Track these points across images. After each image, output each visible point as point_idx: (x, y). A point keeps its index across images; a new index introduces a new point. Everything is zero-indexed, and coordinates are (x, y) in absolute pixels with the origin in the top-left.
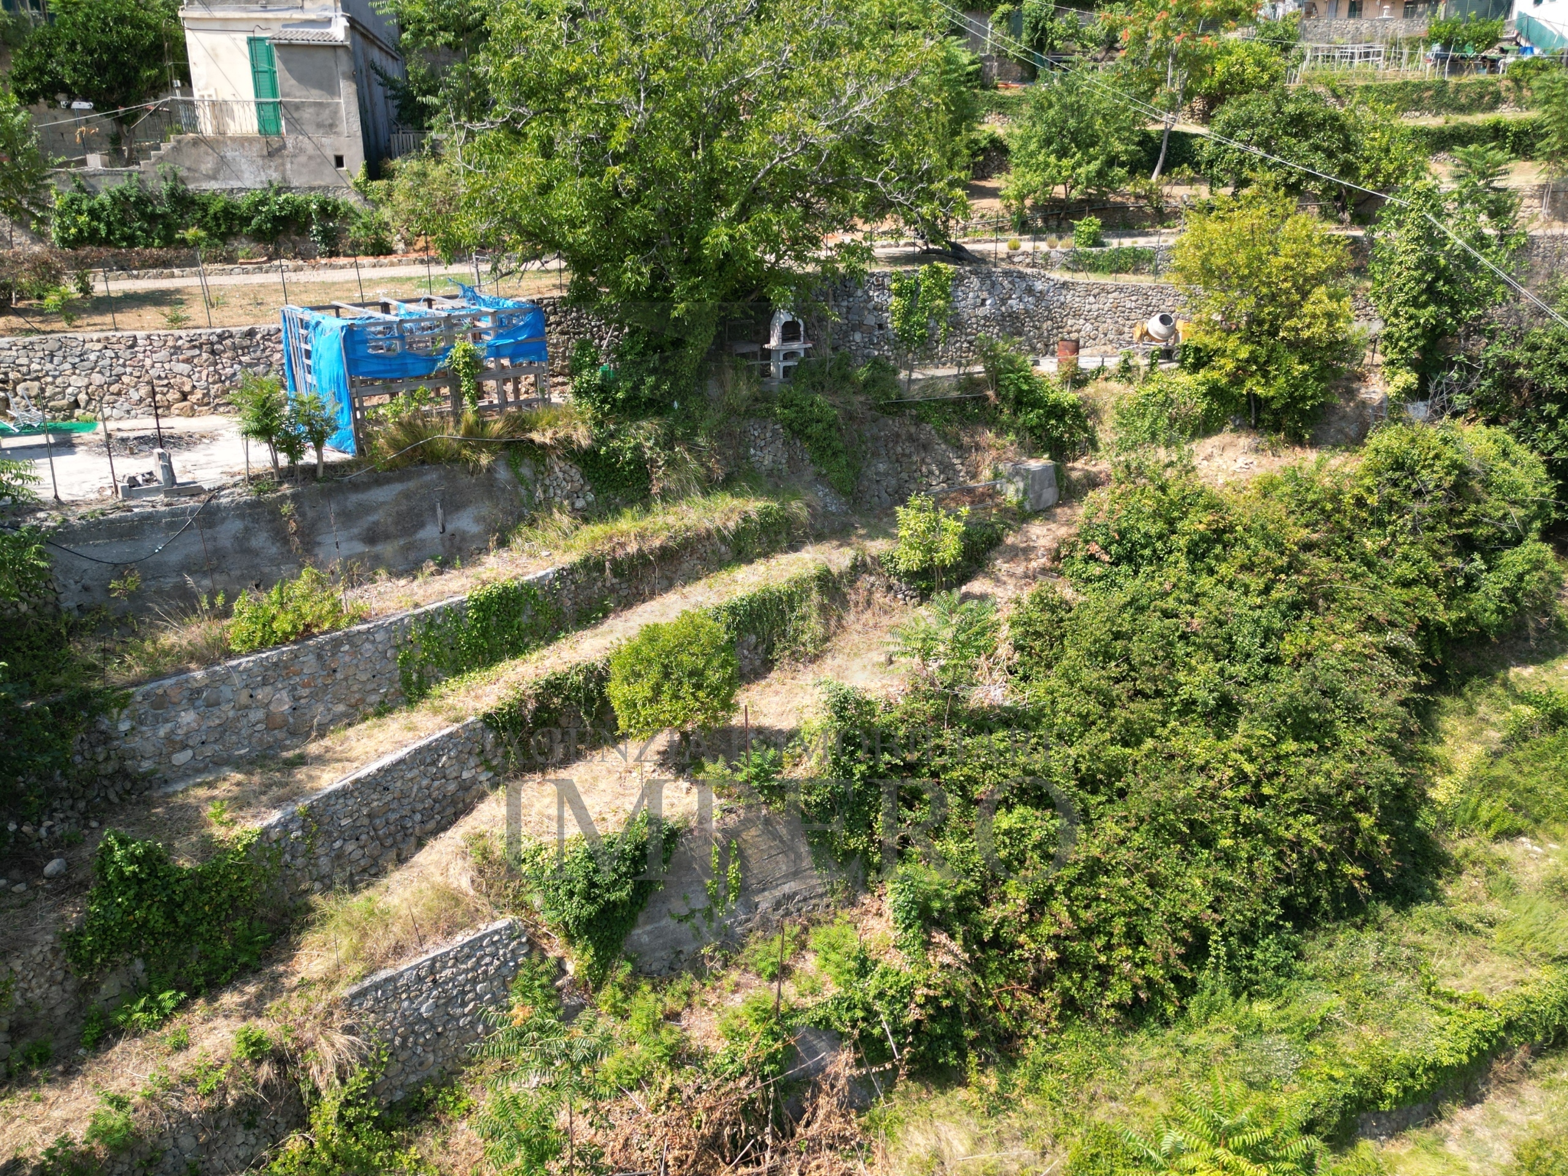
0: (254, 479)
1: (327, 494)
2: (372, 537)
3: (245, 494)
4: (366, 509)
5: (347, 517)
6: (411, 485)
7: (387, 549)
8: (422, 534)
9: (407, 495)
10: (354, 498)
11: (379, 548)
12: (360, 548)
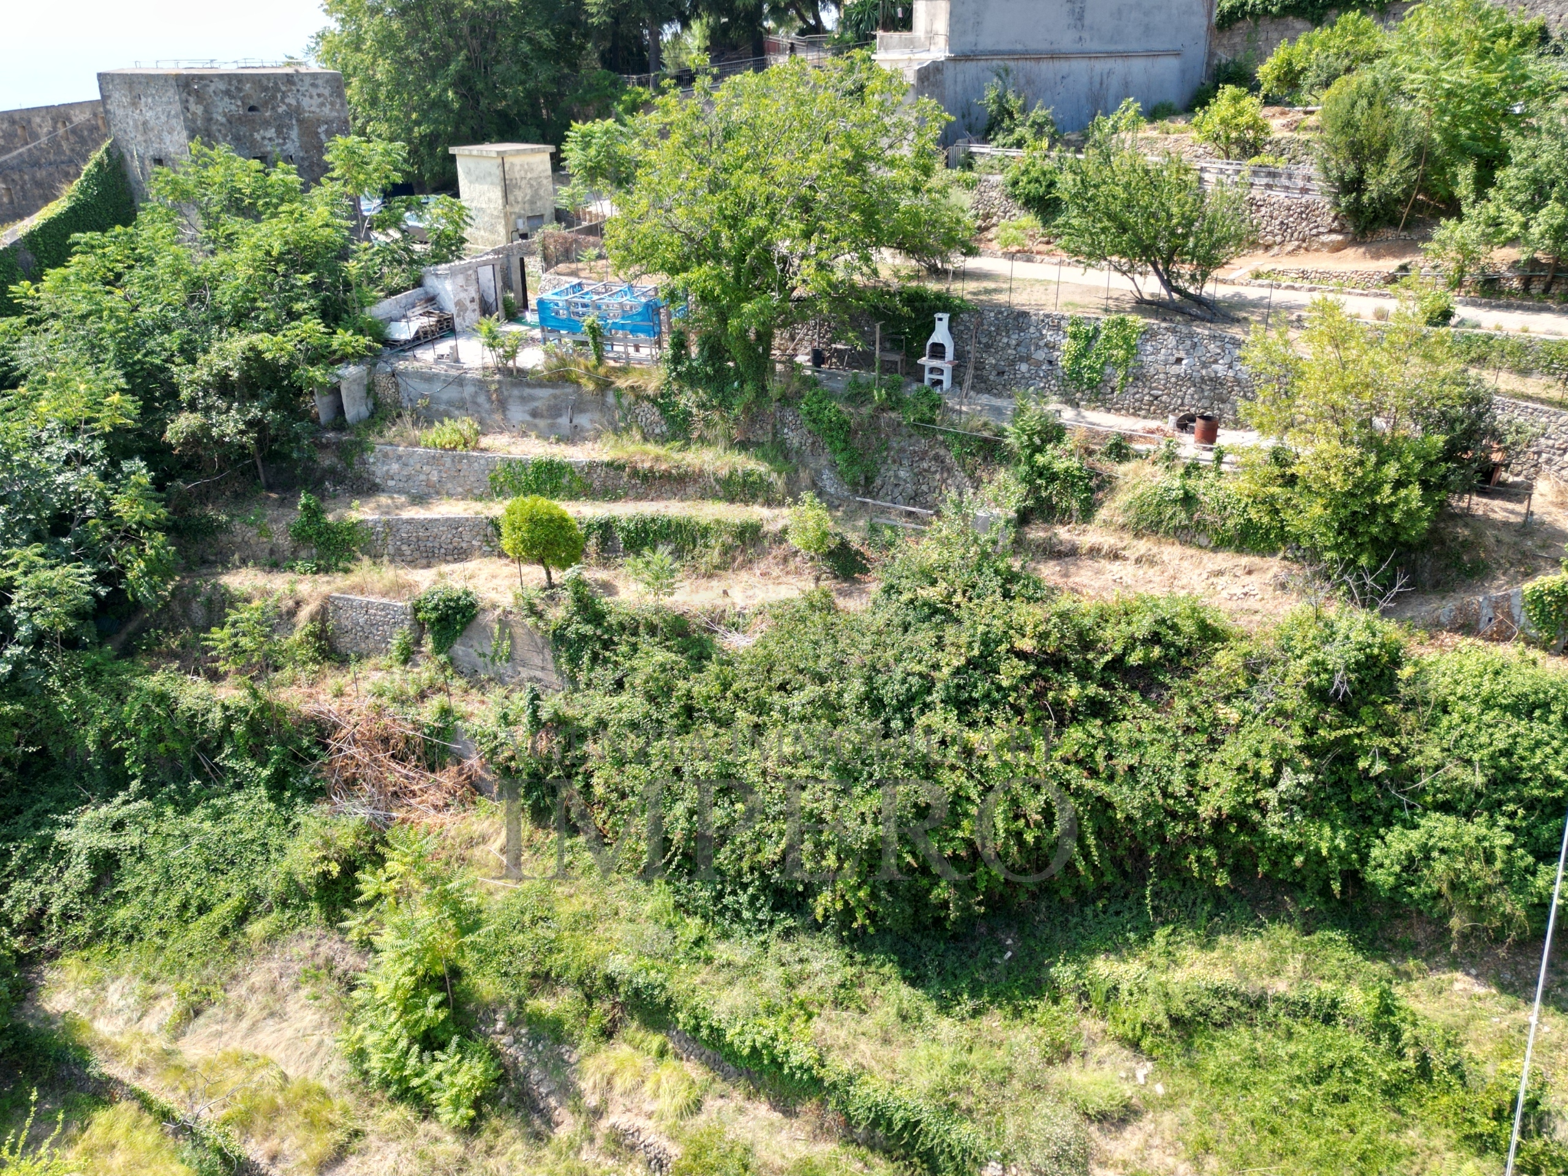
0: (485, 368)
1: (514, 385)
2: (534, 414)
3: (478, 375)
4: (532, 398)
5: (524, 400)
6: (557, 392)
7: (542, 423)
8: (559, 420)
9: (555, 397)
10: (527, 391)
11: (537, 421)
12: (528, 418)
